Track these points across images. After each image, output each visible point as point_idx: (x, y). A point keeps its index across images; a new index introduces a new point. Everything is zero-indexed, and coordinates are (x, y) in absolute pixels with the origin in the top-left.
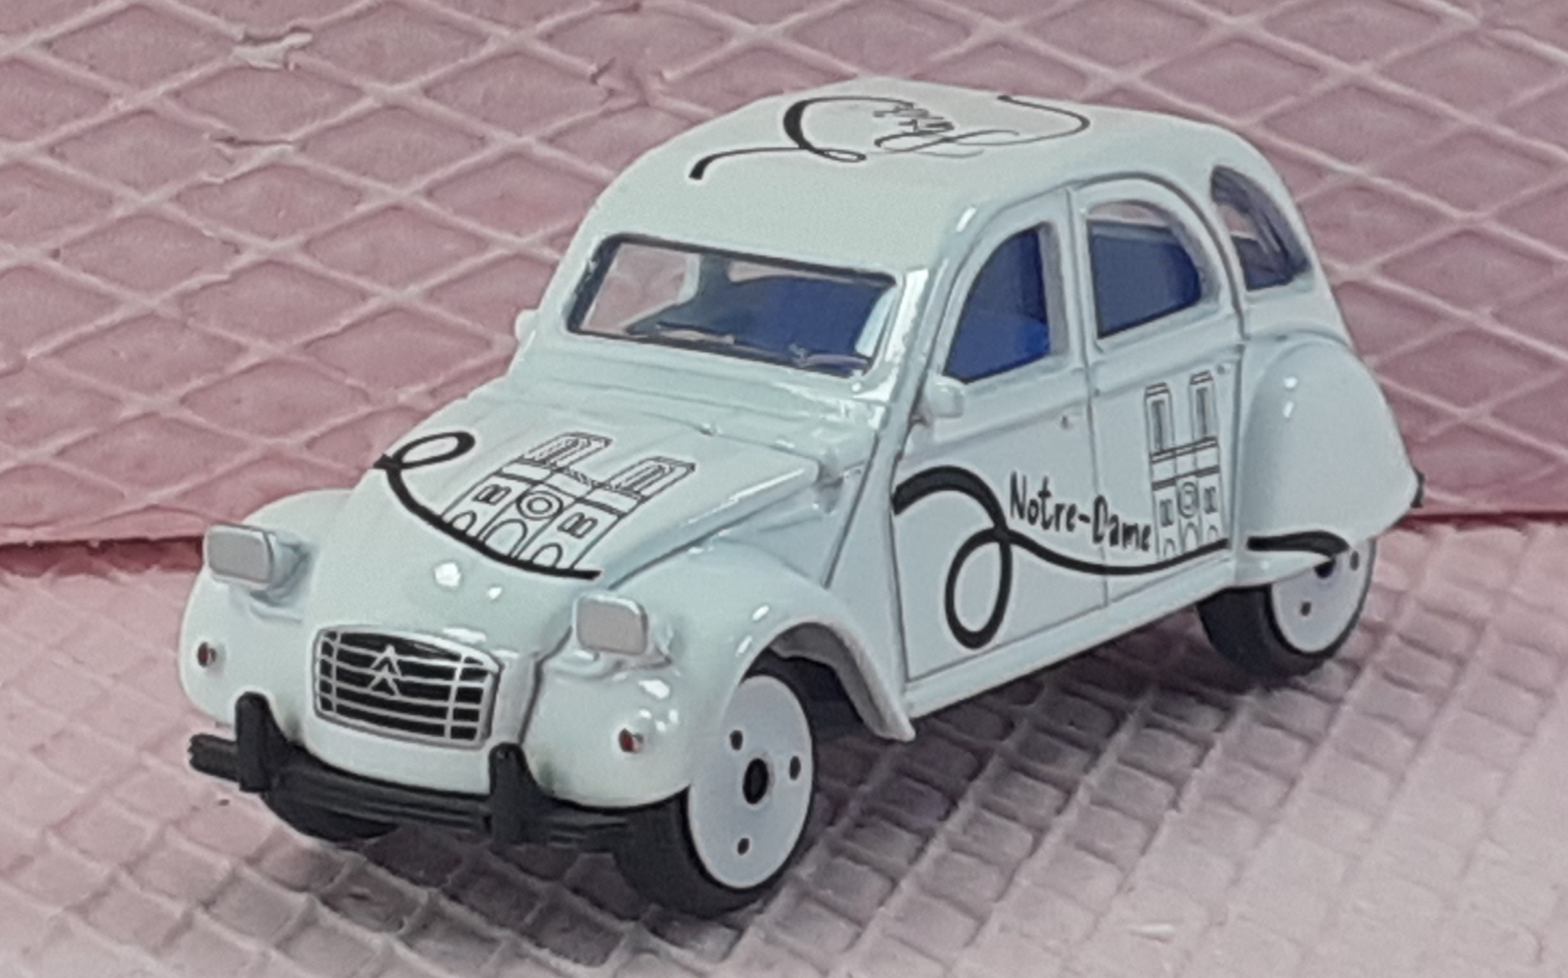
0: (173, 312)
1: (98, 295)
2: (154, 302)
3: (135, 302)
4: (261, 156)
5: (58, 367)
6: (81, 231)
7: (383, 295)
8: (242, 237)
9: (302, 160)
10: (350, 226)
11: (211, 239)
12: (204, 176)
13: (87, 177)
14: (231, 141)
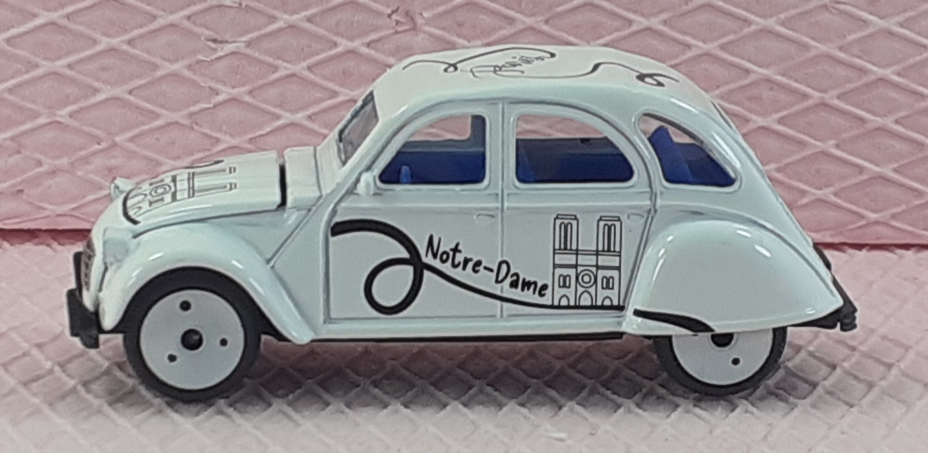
0: (186, 122)
1: (152, 112)
2: (178, 116)
3: (167, 116)
4: (229, 48)
5: (131, 146)
6: (142, 82)
7: (287, 117)
8: (219, 86)
9: (249, 51)
10: (272, 84)
11: (205, 87)
12: (200, 57)
13: (146, 56)
14: (215, 41)
